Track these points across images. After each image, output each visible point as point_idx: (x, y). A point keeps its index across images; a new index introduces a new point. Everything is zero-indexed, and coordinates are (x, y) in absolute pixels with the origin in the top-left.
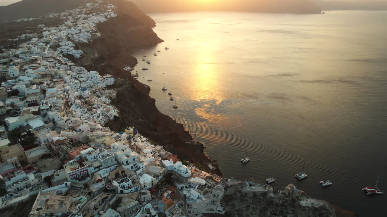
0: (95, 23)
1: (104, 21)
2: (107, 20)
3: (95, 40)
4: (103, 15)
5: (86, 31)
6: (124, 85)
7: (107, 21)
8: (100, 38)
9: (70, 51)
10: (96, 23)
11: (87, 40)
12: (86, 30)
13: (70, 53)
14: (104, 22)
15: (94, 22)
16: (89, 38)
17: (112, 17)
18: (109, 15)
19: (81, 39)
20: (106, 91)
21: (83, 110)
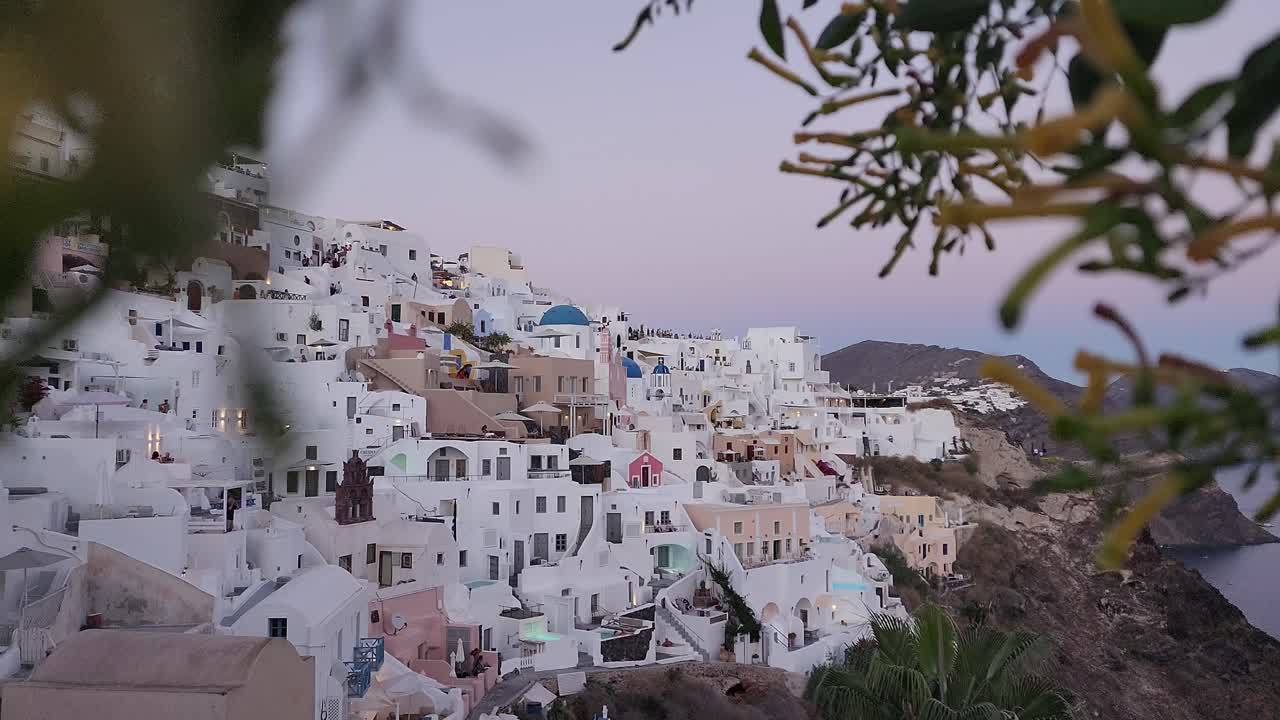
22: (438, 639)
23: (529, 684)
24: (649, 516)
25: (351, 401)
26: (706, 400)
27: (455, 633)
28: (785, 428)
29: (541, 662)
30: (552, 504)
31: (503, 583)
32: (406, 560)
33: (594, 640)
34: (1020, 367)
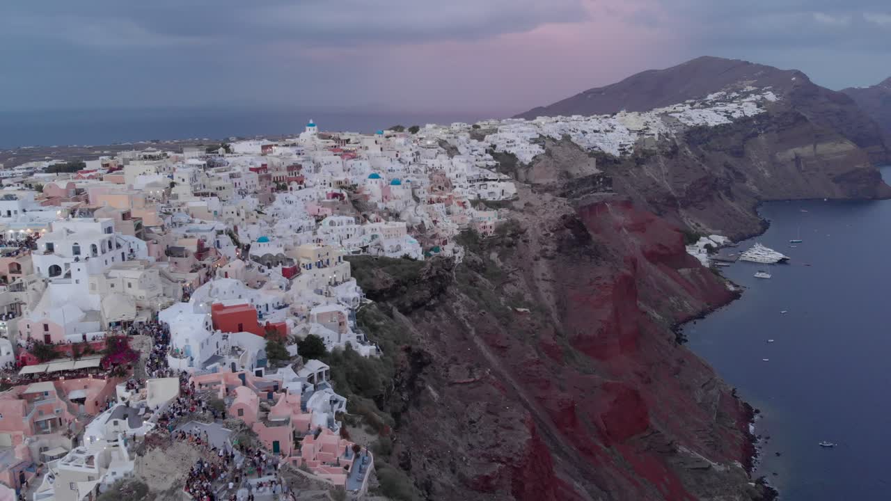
1: (717, 124)
2: (729, 122)
3: (647, 153)
4: (724, 108)
5: (628, 129)
7: (728, 124)
9: (515, 146)
11: (619, 150)
13: (513, 150)
16: (626, 145)
18: (738, 111)
19: (600, 144)
20: (471, 210)
30: (349, 229)
33: (350, 251)
34: (794, 79)
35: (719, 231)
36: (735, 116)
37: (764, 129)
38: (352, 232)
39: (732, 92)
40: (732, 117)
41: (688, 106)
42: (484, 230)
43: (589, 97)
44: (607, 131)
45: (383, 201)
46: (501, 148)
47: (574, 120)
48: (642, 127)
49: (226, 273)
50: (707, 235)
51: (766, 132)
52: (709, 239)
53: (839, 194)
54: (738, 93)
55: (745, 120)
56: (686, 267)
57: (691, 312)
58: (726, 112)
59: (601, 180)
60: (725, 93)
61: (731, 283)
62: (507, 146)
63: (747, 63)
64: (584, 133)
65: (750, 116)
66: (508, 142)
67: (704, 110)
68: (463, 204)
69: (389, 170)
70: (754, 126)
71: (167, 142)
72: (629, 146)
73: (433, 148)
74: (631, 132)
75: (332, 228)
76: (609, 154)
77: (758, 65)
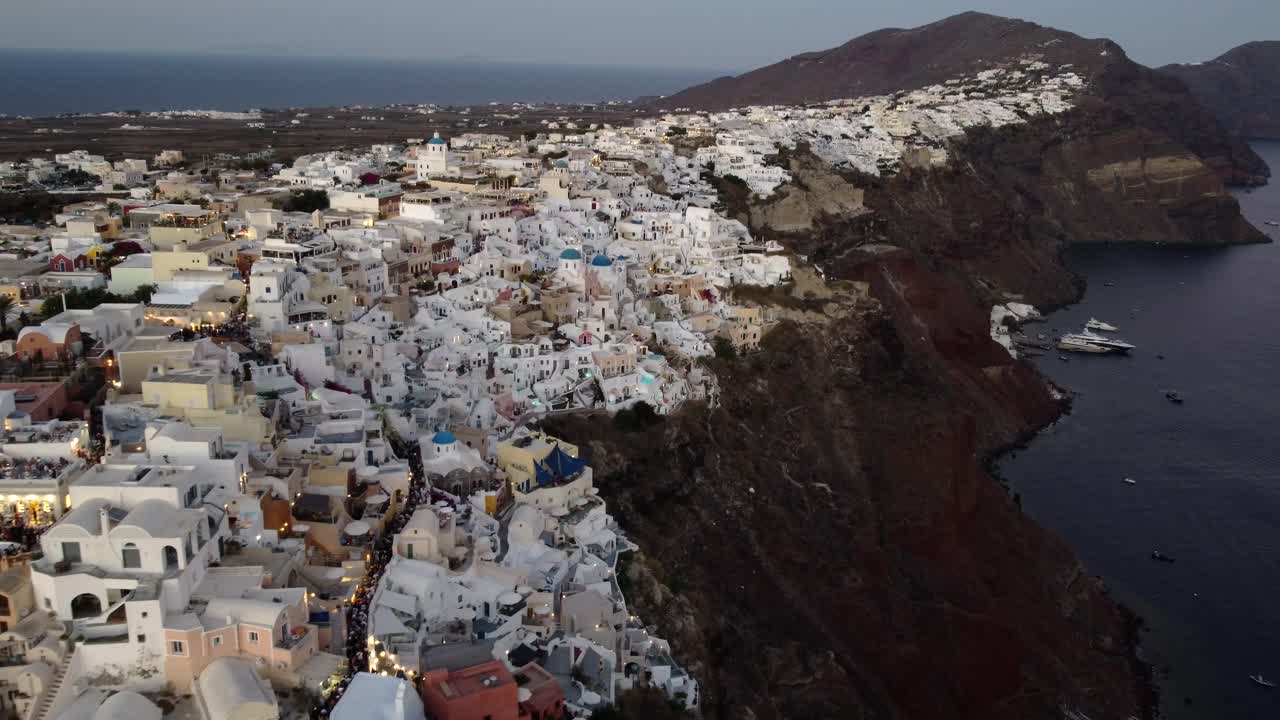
0: (962, 126)
1: (1005, 123)
2: (1023, 121)
3: (917, 173)
4: (1014, 100)
5: (890, 134)
6: (830, 305)
7: (1020, 125)
8: (940, 169)
9: (744, 167)
10: (966, 125)
11: (879, 167)
12: (890, 130)
13: (742, 174)
14: (1003, 128)
15: (958, 120)
16: (888, 160)
17: (1047, 114)
18: (1034, 105)
19: (851, 158)
20: (721, 305)
21: (493, 324)
22: (511, 405)
23: (531, 417)
24: (580, 359)
25: (488, 323)
26: (653, 257)
27: (515, 404)
28: (688, 274)
29: (536, 411)
30: (545, 362)
31: (529, 389)
32: (503, 387)
33: (550, 404)
34: (1104, 53)
35: (1020, 296)
36: (1031, 111)
37: (1071, 133)
38: (550, 368)
39: (1014, 70)
40: (1026, 114)
41: (962, 95)
42: (744, 342)
43: (801, 65)
44: (859, 136)
45: (587, 299)
46: (722, 170)
47: (810, 117)
48: (909, 131)
49: (410, 547)
50: (1004, 302)
51: (1074, 138)
52: (1008, 309)
53: (1177, 236)
54: (1023, 72)
55: (1045, 119)
56: (995, 364)
57: (1009, 439)
58: (1017, 105)
59: (872, 224)
60: (1003, 72)
61: (1055, 387)
62: (732, 167)
63: (1033, 25)
64: (828, 138)
65: (1051, 113)
66: (732, 161)
67: (985, 102)
68: (706, 294)
69: (585, 235)
70: (1057, 128)
71: (152, 114)
72: (892, 162)
73: (624, 175)
74: (894, 138)
75: (515, 360)
76: (867, 173)
77: (1051, 30)
